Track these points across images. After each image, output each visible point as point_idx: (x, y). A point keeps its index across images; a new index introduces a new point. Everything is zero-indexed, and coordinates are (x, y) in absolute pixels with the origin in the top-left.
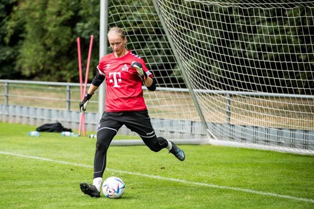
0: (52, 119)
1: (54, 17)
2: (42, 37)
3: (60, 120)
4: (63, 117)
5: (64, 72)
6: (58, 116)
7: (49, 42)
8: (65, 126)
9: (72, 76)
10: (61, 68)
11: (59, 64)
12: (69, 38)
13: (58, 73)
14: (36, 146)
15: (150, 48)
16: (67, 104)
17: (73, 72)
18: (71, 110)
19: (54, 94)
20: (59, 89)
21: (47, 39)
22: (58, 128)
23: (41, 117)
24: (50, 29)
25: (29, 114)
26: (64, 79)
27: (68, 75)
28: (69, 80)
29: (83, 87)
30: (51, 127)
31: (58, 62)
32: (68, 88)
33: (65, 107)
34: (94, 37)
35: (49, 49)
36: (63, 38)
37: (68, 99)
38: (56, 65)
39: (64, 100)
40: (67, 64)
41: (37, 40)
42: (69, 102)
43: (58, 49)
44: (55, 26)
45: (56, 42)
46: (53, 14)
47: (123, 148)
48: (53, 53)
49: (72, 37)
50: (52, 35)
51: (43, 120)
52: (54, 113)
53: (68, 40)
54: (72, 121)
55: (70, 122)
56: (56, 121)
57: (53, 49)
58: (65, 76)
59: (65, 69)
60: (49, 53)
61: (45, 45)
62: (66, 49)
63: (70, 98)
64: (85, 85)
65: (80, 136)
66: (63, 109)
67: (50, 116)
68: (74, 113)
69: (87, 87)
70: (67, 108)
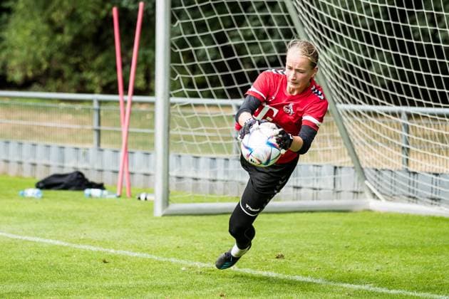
0: (66, 165)
2: (45, 7)
3: (81, 166)
4: (87, 160)
5: (88, 75)
6: (78, 158)
7: (58, 16)
8: (92, 177)
9: (104, 82)
10: (82, 66)
11: (79, 59)
12: (97, 8)
13: (77, 76)
14: (36, 216)
15: (252, 26)
16: (95, 135)
17: (105, 74)
18: (102, 146)
19: (70, 117)
20: (78, 107)
21: (54, 10)
22: (79, 182)
23: (45, 161)
25: (21, 156)
26: (89, 87)
27: (97, 80)
28: (98, 89)
29: (125, 102)
30: (65, 180)
31: (77, 56)
32: (96, 105)
33: (91, 141)
34: (144, 6)
35: (60, 31)
36: (86, 10)
37: (95, 126)
38: (73, 60)
39: (89, 127)
40: (94, 58)
41: (36, 13)
42: (99, 131)
43: (76, 30)
45: (73, 17)
47: (204, 218)
48: (66, 38)
49: (103, 7)
50: (65, 3)
51: (48, 166)
52: (69, 153)
53: (95, 12)
54: (105, 168)
55: (101, 171)
56: (74, 168)
57: (66, 29)
58: (90, 82)
59: (90, 69)
60: (59, 38)
61: (50, 22)
62: (94, 30)
63: (99, 124)
64: (129, 98)
65: (119, 197)
66: (87, 146)
67: (62, 159)
68: (108, 154)
69: (133, 103)
70: (95, 142)
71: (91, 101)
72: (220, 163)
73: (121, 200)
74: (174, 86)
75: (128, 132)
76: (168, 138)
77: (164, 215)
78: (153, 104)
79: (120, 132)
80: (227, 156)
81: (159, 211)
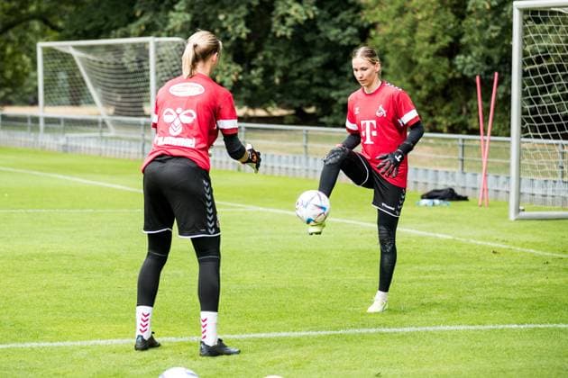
0: (439, 183)
1: (426, 44)
2: (409, 72)
3: (450, 184)
4: (454, 180)
5: (439, 119)
6: (447, 178)
7: (419, 78)
8: (459, 192)
9: (450, 124)
10: (434, 112)
11: (432, 108)
12: (446, 72)
13: (430, 120)
14: (429, 219)
16: (460, 162)
17: (450, 118)
18: (465, 170)
19: (428, 148)
21: (416, 74)
22: (450, 195)
23: (424, 181)
24: (421, 60)
26: (438, 127)
27: (444, 122)
28: (445, 130)
29: (485, 141)
30: (442, 194)
31: (430, 105)
33: (457, 167)
35: (419, 88)
36: (438, 73)
37: (461, 157)
38: (427, 108)
39: (457, 158)
40: (442, 107)
41: (402, 75)
42: (463, 160)
43: (430, 88)
44: (428, 57)
45: (429, 78)
46: (425, 40)
47: (544, 222)
48: (423, 93)
49: (450, 71)
50: (424, 69)
51: (426, 184)
52: (441, 175)
53: (444, 75)
54: (467, 185)
55: (464, 188)
56: (446, 186)
57: (424, 87)
58: (440, 124)
59: (440, 115)
60: (418, 93)
61: (412, 81)
62: (442, 87)
63: (463, 155)
65: (481, 206)
66: (454, 169)
67: (437, 179)
68: (469, 176)
69: (490, 141)
70: (460, 168)
71: (458, 139)
72: (550, 184)
73: (482, 208)
74: (524, 130)
75: (487, 162)
76: (520, 165)
77: (516, 220)
78: (509, 142)
79: (481, 162)
80: (555, 179)
81: (512, 216)
